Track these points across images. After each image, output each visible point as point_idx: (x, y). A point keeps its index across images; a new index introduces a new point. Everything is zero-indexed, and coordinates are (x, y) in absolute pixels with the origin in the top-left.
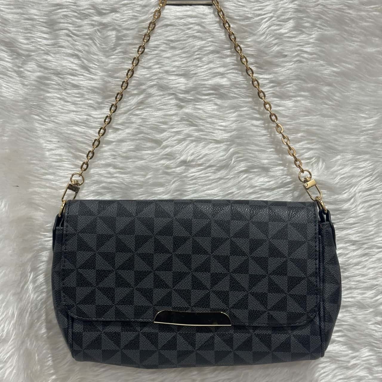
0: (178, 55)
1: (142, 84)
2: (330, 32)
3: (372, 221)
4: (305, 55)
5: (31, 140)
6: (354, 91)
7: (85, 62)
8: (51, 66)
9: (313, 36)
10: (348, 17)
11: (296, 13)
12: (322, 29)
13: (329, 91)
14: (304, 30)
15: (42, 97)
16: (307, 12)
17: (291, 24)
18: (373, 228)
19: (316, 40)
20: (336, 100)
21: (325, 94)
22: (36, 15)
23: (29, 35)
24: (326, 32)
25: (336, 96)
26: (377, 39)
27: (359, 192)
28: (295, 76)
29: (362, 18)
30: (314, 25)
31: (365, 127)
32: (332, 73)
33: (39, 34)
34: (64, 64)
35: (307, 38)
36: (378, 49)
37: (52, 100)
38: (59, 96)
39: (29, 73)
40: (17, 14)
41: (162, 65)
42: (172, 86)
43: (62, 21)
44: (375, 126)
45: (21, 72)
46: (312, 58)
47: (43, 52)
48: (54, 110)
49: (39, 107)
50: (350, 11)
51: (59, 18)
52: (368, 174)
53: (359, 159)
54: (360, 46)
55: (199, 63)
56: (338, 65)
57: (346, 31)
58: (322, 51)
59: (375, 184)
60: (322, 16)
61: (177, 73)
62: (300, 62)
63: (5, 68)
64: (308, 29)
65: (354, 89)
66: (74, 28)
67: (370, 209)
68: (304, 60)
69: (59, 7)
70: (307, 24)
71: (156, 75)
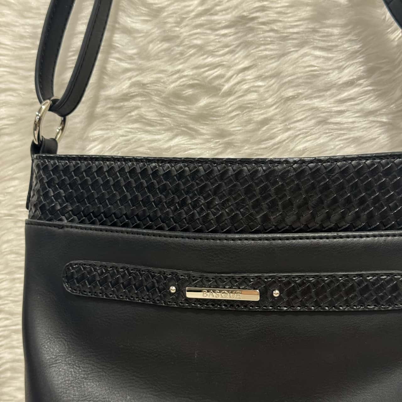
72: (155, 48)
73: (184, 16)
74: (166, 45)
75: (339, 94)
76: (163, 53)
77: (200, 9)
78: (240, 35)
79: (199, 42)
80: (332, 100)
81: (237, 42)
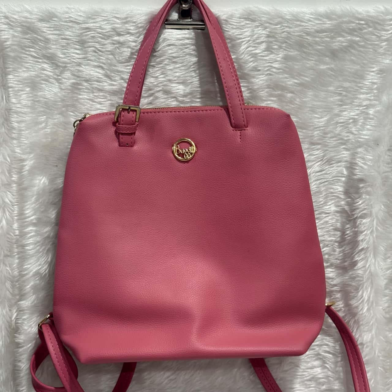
0: (179, 68)
1: (150, 90)
2: (293, 53)
3: (322, 194)
4: (274, 70)
6: (310, 97)
7: (108, 72)
8: (82, 75)
9: (280, 56)
10: (306, 41)
11: (267, 38)
12: (287, 50)
13: (292, 97)
14: (273, 51)
15: (75, 98)
16: (276, 38)
17: (263, 46)
18: (322, 199)
19: (282, 58)
20: (296, 104)
21: (289, 99)
22: (71, 36)
23: (66, 51)
24: (290, 53)
25: (297, 101)
26: (327, 59)
27: (313, 173)
28: (267, 85)
29: (317, 43)
30: (280, 47)
31: (317, 125)
32: (294, 84)
33: (73, 50)
34: (92, 74)
35: (275, 57)
36: (328, 66)
37: (83, 101)
38: (88, 98)
39: (66, 80)
40: (56, 34)
41: (166, 75)
42: (174, 91)
43: (90, 41)
44: (325, 124)
45: (60, 79)
46: (279, 72)
47: (76, 64)
48: (84, 108)
49: (73, 106)
50: (308, 37)
51: (88, 39)
52: (320, 160)
53: (313, 148)
54: (315, 64)
55: (194, 74)
56: (298, 78)
57: (304, 52)
58: (286, 67)
59: (325, 167)
60: (287, 40)
61: (178, 81)
62: (270, 75)
63: (47, 76)
64: (276, 50)
65: (310, 96)
66: (99, 46)
67: (321, 185)
68: (273, 73)
69: (88, 30)
70: (276, 47)
71: (161, 83)
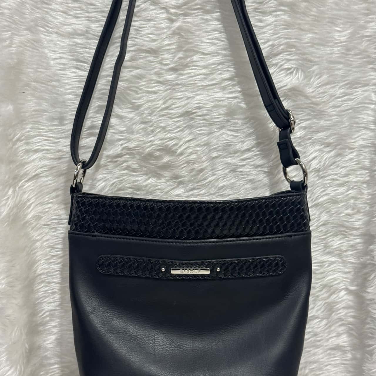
5: (37, 50)
72: (137, 127)
73: (154, 110)
74: (143, 126)
75: (242, 156)
76: (141, 130)
77: (163, 106)
78: (186, 121)
79: (162, 125)
80: (238, 159)
81: (185, 125)
